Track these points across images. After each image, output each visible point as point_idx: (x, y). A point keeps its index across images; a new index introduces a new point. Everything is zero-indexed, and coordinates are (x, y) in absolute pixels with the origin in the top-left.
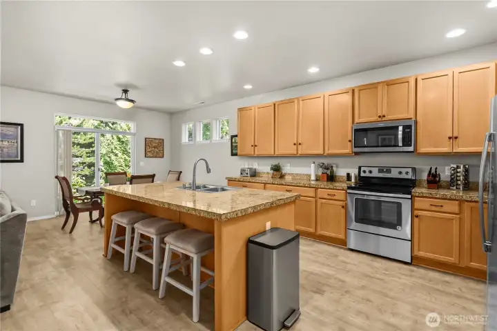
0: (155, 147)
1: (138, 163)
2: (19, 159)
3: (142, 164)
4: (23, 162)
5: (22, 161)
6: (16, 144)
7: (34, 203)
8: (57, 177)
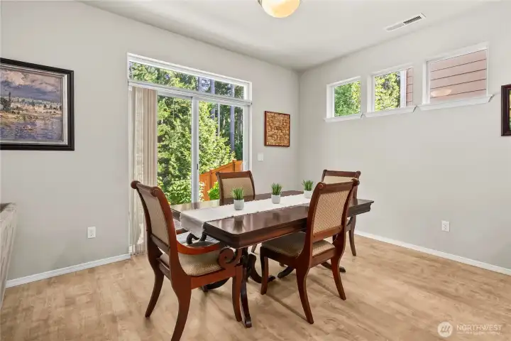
0: (278, 128)
1: (255, 156)
2: (66, 142)
3: (260, 157)
4: (73, 149)
5: (70, 147)
6: (59, 112)
7: (92, 232)
8: (135, 185)
